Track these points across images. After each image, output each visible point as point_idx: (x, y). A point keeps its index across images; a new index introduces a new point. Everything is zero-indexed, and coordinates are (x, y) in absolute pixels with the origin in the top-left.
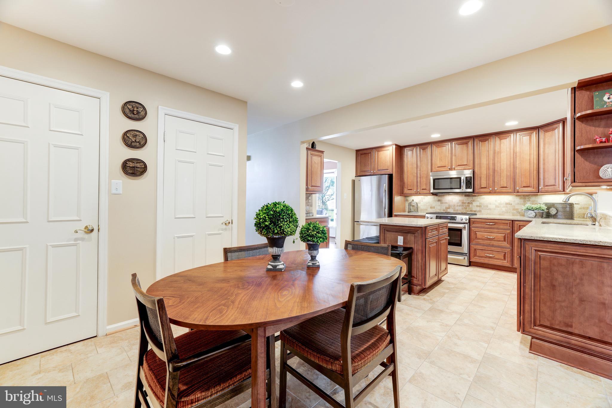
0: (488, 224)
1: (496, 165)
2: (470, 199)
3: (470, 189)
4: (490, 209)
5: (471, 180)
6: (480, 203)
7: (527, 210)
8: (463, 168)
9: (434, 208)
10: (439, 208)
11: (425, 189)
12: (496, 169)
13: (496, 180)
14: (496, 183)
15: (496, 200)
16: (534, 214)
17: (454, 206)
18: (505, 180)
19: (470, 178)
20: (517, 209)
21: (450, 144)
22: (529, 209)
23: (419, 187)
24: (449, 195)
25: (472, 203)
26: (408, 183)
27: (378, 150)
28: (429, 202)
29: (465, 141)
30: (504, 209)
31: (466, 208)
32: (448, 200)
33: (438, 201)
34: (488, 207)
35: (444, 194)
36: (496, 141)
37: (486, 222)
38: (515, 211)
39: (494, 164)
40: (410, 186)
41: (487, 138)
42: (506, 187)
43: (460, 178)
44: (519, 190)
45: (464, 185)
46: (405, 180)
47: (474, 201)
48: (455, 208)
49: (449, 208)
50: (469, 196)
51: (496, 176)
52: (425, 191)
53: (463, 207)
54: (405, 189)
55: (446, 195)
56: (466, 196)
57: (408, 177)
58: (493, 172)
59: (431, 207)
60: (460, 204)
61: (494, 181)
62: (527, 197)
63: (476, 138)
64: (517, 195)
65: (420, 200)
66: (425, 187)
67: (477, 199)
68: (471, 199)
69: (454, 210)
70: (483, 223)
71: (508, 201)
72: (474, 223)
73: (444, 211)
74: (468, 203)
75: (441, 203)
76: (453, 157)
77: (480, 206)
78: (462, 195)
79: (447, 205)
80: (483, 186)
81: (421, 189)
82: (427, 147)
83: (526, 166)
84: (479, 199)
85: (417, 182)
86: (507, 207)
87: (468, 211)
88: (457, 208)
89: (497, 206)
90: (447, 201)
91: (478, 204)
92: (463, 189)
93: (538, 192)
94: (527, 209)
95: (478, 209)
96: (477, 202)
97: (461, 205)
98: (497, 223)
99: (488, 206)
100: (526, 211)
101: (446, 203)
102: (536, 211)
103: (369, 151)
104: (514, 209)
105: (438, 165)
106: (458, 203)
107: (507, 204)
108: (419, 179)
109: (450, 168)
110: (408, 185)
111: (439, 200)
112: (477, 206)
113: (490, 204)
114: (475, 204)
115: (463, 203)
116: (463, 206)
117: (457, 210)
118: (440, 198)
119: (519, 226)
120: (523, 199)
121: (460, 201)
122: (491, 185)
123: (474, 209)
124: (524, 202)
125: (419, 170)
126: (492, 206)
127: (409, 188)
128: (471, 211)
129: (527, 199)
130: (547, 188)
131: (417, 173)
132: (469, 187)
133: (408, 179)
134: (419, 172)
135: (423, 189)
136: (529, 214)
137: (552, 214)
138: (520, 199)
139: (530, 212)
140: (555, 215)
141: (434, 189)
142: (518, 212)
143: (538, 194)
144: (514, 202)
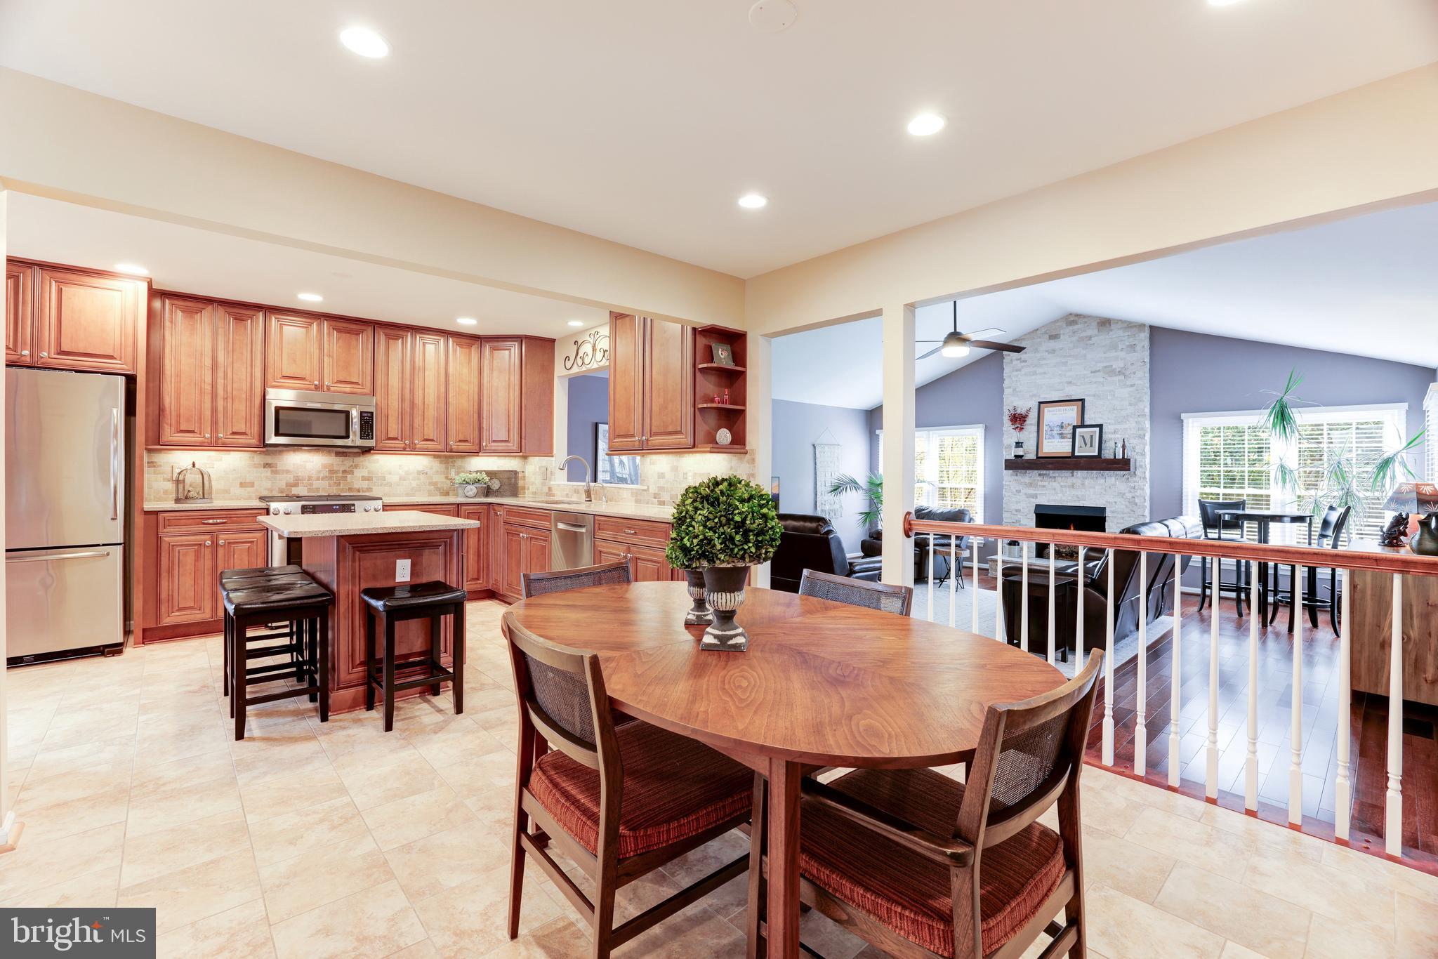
2: (347, 463)
3: (369, 439)
4: (389, 485)
5: (372, 420)
6: (369, 472)
7: (464, 484)
8: (350, 389)
9: (252, 485)
10: (268, 484)
11: (243, 434)
12: (416, 401)
13: (416, 425)
14: (415, 431)
15: (400, 466)
16: (475, 490)
17: (310, 478)
18: (431, 425)
19: (369, 415)
20: (435, 483)
22: (467, 483)
24: (294, 451)
25: (351, 472)
26: (178, 409)
27: (60, 275)
28: (234, 470)
29: (354, 326)
30: (414, 484)
32: (294, 464)
33: (264, 467)
35: (280, 448)
38: (432, 487)
39: (412, 391)
40: (188, 420)
41: (401, 333)
42: (432, 440)
43: (347, 413)
44: (453, 447)
45: (357, 430)
46: (169, 399)
47: (356, 466)
48: (312, 485)
49: (296, 485)
51: (415, 416)
53: (331, 482)
54: (167, 427)
55: (289, 451)
56: (338, 454)
57: (178, 393)
58: (410, 408)
59: (241, 483)
60: (325, 473)
61: (412, 426)
62: (451, 460)
63: (380, 328)
64: (435, 457)
66: (244, 426)
67: (364, 463)
68: (351, 463)
69: (310, 490)
71: (421, 469)
73: (282, 492)
74: (344, 472)
75: (272, 472)
77: (369, 479)
78: (330, 452)
79: (290, 478)
80: (390, 436)
82: (250, 317)
84: (366, 463)
86: (418, 479)
87: (342, 490)
88: (316, 484)
89: (402, 479)
90: (290, 468)
91: (366, 474)
92: (354, 439)
93: (478, 451)
94: (465, 481)
95: (365, 484)
96: (363, 468)
97: (326, 477)
100: (462, 485)
101: (288, 472)
102: (477, 485)
104: (431, 484)
105: (284, 370)
106: (319, 472)
107: (419, 473)
111: (267, 464)
112: (364, 478)
113: (390, 474)
114: (359, 473)
115: (331, 471)
116: (331, 478)
117: (318, 489)
118: (269, 459)
121: (324, 466)
122: (408, 433)
123: (356, 486)
124: (447, 468)
125: (221, 374)
126: (394, 479)
127: (182, 428)
128: (350, 489)
129: (451, 464)
130: (494, 446)
131: (214, 385)
132: (368, 435)
133: (178, 398)
134: (220, 381)
135: (234, 433)
136: (468, 492)
137: (495, 489)
138: (441, 463)
139: (469, 487)
140: (497, 491)
141: (277, 434)
142: (437, 488)
143: (480, 454)
144: (431, 468)
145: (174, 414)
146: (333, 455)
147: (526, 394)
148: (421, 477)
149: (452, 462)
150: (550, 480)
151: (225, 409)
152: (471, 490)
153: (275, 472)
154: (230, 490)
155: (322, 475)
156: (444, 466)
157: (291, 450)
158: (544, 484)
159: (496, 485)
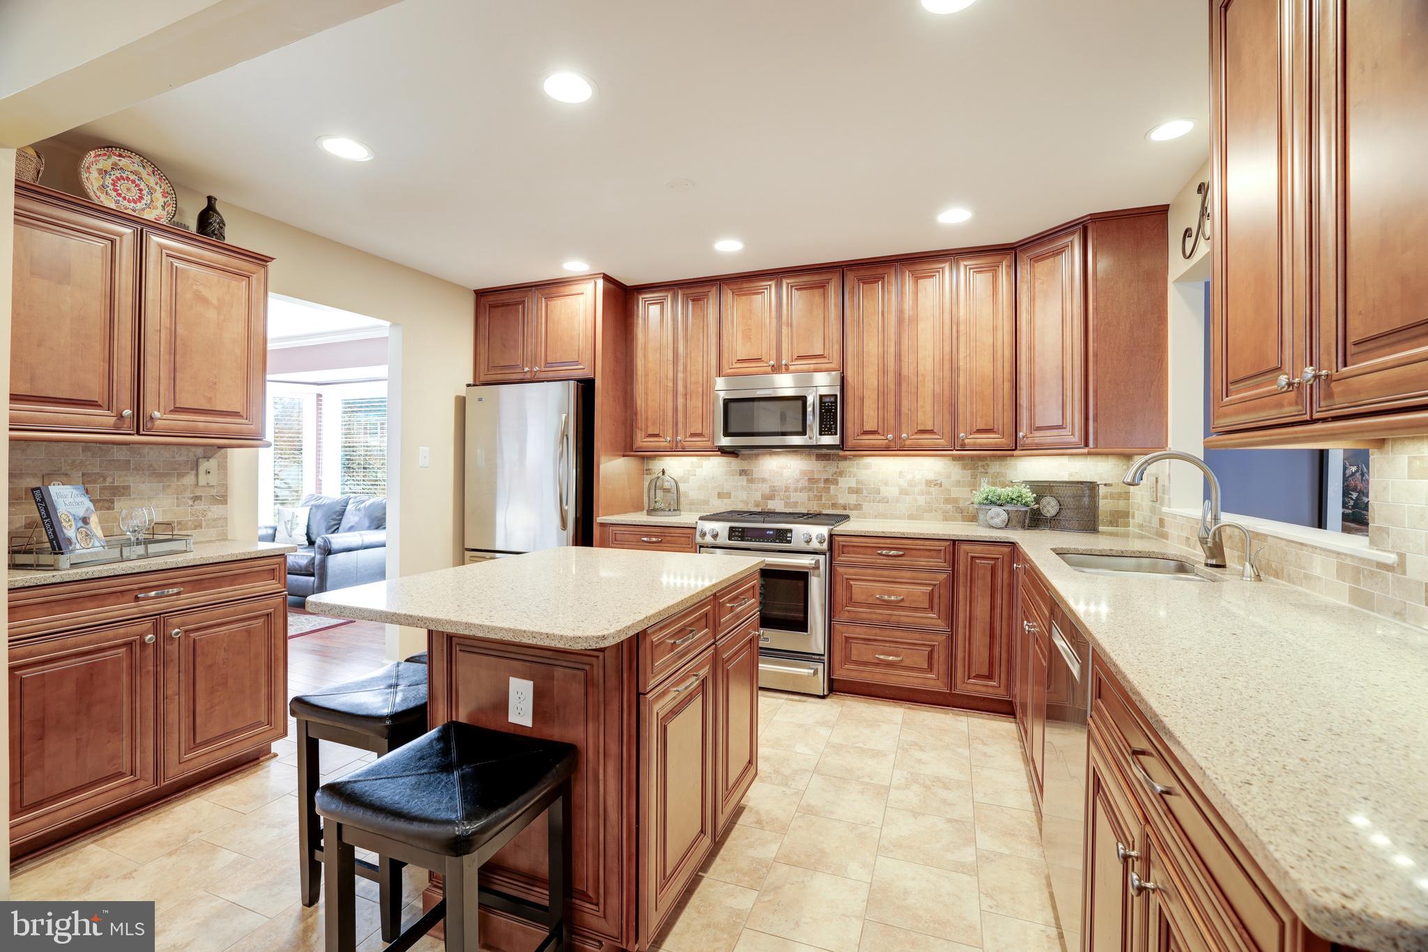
0: (884, 552)
1: (905, 359)
2: (830, 468)
3: (831, 434)
4: (885, 500)
5: (836, 406)
6: (858, 482)
7: (986, 504)
8: (812, 366)
9: (728, 495)
10: (743, 495)
11: (700, 435)
12: (905, 372)
13: (904, 410)
14: (904, 419)
15: (901, 472)
16: (1004, 516)
17: (787, 489)
18: (928, 408)
19: (833, 399)
20: (955, 501)
21: (776, 285)
22: (992, 503)
23: (680, 426)
24: (771, 454)
25: (836, 482)
26: (646, 412)
27: (546, 291)
28: (713, 478)
29: (817, 278)
30: (921, 500)
31: (820, 498)
32: (770, 471)
33: (740, 475)
34: (879, 494)
35: (756, 451)
36: (905, 283)
37: (880, 548)
38: (950, 506)
39: (899, 357)
40: (654, 423)
41: (880, 271)
42: (931, 432)
43: (803, 399)
44: (966, 441)
45: (813, 422)
46: (640, 402)
47: (841, 474)
48: (788, 497)
49: (771, 497)
50: (829, 460)
51: (903, 394)
52: (699, 442)
53: (811, 494)
54: (638, 432)
55: (764, 454)
56: (820, 457)
57: (646, 394)
58: (898, 382)
59: (719, 494)
60: (804, 483)
61: (898, 412)
62: (981, 463)
63: (851, 270)
64: (955, 458)
65: (689, 471)
66: (700, 427)
67: (851, 469)
68: (835, 470)
69: (787, 504)
70: (869, 551)
71: (931, 477)
72: (845, 550)
73: (757, 506)
74: (827, 481)
75: (748, 481)
76: (785, 330)
77: (857, 491)
78: (809, 454)
79: (765, 488)
80: (867, 428)
81: (688, 434)
82: (706, 295)
83: (984, 364)
84: (855, 470)
85: (675, 410)
86: (929, 493)
87: (824, 506)
89: (904, 492)
90: (766, 476)
91: (854, 485)
92: (811, 435)
93: (1014, 447)
94: (987, 499)
95: (852, 499)
96: (850, 476)
97: (806, 488)
98: (908, 552)
99: (879, 490)
100: (983, 507)
101: (764, 480)
102: (1009, 507)
103: (516, 296)
104: (947, 501)
105: (739, 353)
106: (797, 481)
107: (929, 483)
108: (680, 401)
109: (773, 366)
110: (647, 419)
111: (743, 470)
112: (851, 491)
113: (886, 484)
114: (845, 483)
115: (811, 480)
116: (810, 490)
117: (795, 508)
118: (745, 465)
119: (972, 557)
120: (971, 469)
121: (803, 473)
122: (892, 422)
123: (841, 501)
124: (974, 477)
125: (681, 368)
126: (891, 491)
127: (650, 432)
128: (834, 505)
129: (981, 470)
130: (1039, 437)
131: (675, 381)
132: (830, 429)
133: (647, 400)
134: (681, 375)
135: (693, 435)
136: (992, 518)
137: (1048, 515)
138: (964, 468)
139: (995, 509)
140: (1054, 518)
141: (726, 434)
142: (958, 507)
143: (1015, 453)
144: (948, 477)
145: (643, 416)
146: (814, 458)
148: (932, 489)
149: (983, 466)
150: (1162, 504)
151: (685, 406)
152: (998, 515)
153: (751, 481)
154: (709, 501)
155: (800, 485)
156: (968, 473)
157: (767, 454)
158: (1153, 511)
159: (1050, 507)
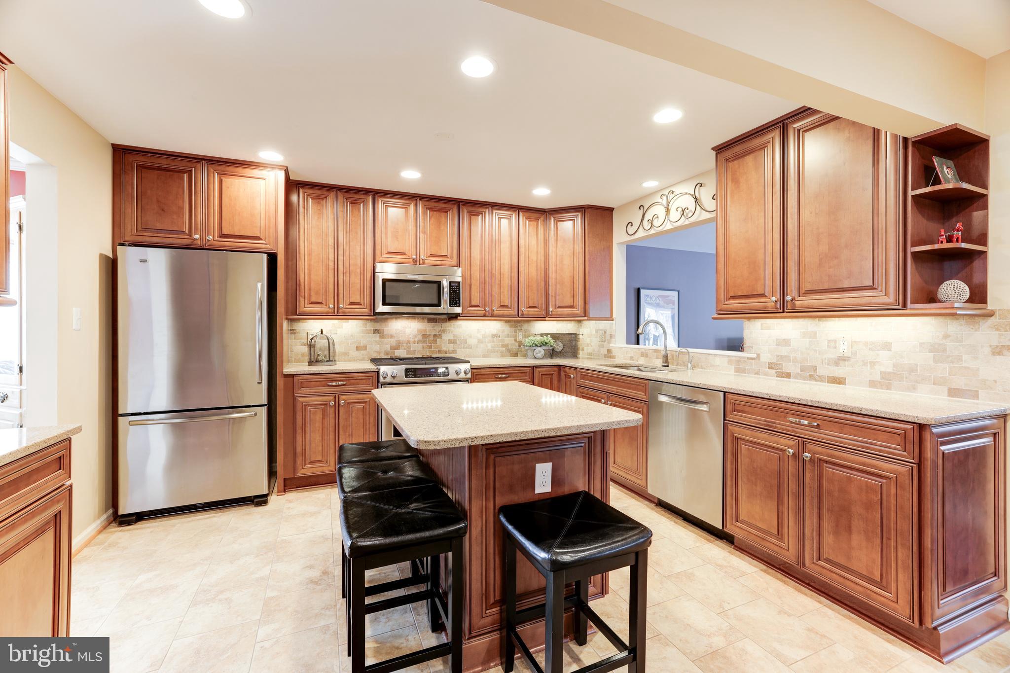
0: (499, 376)
3: (457, 306)
4: (470, 347)
5: (459, 289)
6: (454, 336)
8: (440, 262)
9: (365, 348)
10: (376, 348)
11: (358, 304)
13: (494, 293)
14: (493, 298)
15: (478, 330)
16: (543, 352)
17: (408, 342)
18: (506, 293)
19: (457, 284)
20: (507, 345)
21: (415, 205)
22: (536, 346)
23: (341, 296)
25: (440, 336)
26: (309, 285)
27: (221, 168)
28: (352, 336)
29: (443, 205)
30: (490, 346)
33: (374, 333)
37: (497, 374)
38: (504, 349)
39: (490, 262)
40: (316, 293)
42: (507, 306)
43: (439, 284)
44: (524, 312)
46: (303, 275)
47: (444, 331)
48: (409, 348)
49: (398, 348)
51: (493, 284)
52: (357, 309)
53: (425, 345)
54: (302, 299)
55: (392, 318)
56: (430, 320)
57: (309, 269)
58: (489, 277)
59: (357, 346)
63: (464, 205)
64: (507, 322)
66: (358, 297)
67: (450, 328)
68: (440, 328)
69: (408, 353)
70: (491, 376)
71: (495, 332)
72: (477, 377)
73: (387, 354)
74: (435, 336)
75: (380, 336)
80: (473, 303)
81: (348, 303)
82: (363, 201)
83: (532, 271)
84: (452, 329)
85: (337, 284)
86: (493, 342)
87: (433, 352)
89: (480, 341)
90: (393, 333)
92: (445, 307)
93: (544, 316)
95: (450, 347)
96: (449, 333)
97: (421, 341)
98: (511, 375)
100: (532, 348)
101: (392, 336)
102: (544, 347)
104: (502, 346)
105: (389, 247)
106: (416, 336)
107: (494, 336)
108: (341, 278)
109: (414, 259)
110: (310, 290)
111: (376, 330)
112: (450, 342)
114: (446, 337)
115: (425, 336)
116: (424, 342)
117: (415, 352)
118: (378, 326)
119: (542, 375)
120: (514, 327)
121: (419, 331)
122: (487, 300)
123: (444, 349)
124: (516, 332)
125: (341, 252)
126: (472, 341)
127: (313, 300)
128: (440, 351)
129: (519, 328)
130: (560, 311)
131: (336, 262)
132: (456, 303)
133: (310, 274)
134: (341, 258)
135: (351, 303)
136: (537, 353)
137: (558, 351)
138: (511, 327)
139: (538, 349)
140: (560, 352)
141: (384, 304)
142: (507, 349)
143: (546, 319)
144: (503, 332)
145: (307, 288)
146: (426, 321)
147: (589, 261)
148: (495, 339)
149: (520, 326)
150: (609, 342)
151: (345, 282)
152: (540, 352)
153: (382, 337)
154: (348, 353)
155: (417, 339)
156: (513, 329)
157: (393, 318)
158: (602, 346)
159: (559, 347)
